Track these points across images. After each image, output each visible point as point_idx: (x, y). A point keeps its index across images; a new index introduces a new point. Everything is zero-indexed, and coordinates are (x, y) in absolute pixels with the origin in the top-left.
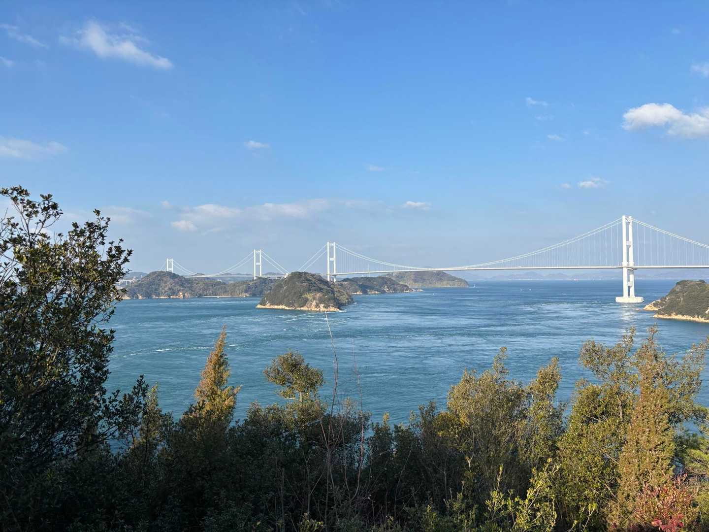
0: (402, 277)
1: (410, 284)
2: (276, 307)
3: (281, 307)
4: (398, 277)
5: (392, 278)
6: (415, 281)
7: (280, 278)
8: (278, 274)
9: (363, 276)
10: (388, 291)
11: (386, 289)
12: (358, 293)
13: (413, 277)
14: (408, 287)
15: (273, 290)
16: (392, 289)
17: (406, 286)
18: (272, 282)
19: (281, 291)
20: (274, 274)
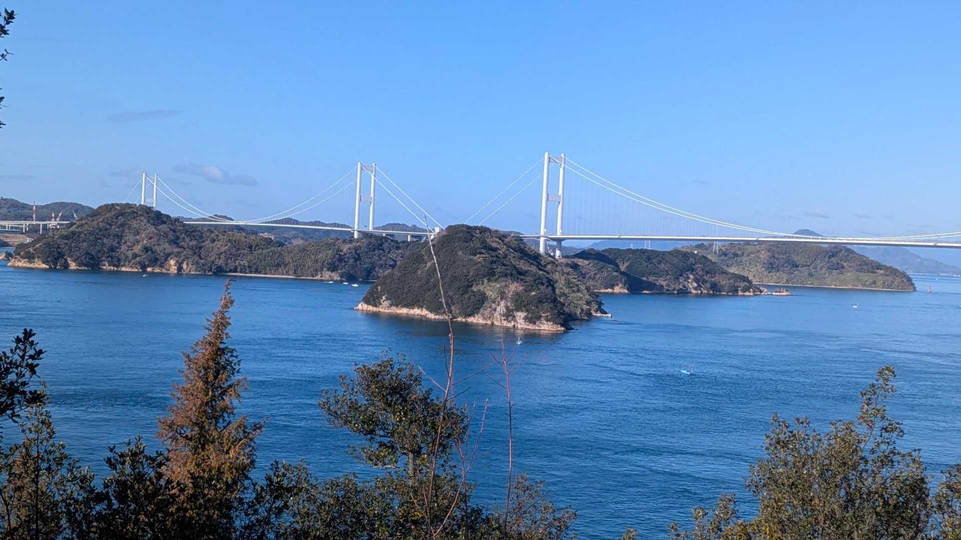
0: (736, 255)
1: (753, 273)
2: (404, 311)
3: (416, 311)
4: (726, 255)
5: (709, 257)
6: (771, 267)
7: (420, 237)
8: (414, 228)
9: (632, 247)
10: (695, 289)
11: (692, 285)
12: (617, 290)
13: (764, 255)
14: (750, 282)
15: (400, 267)
16: (708, 285)
17: (744, 279)
18: (398, 248)
19: (419, 272)
20: (404, 227)
